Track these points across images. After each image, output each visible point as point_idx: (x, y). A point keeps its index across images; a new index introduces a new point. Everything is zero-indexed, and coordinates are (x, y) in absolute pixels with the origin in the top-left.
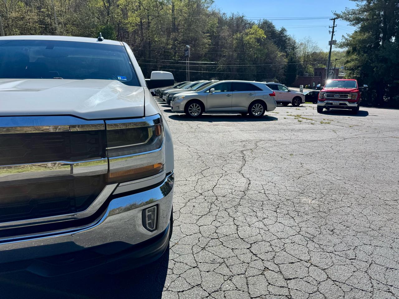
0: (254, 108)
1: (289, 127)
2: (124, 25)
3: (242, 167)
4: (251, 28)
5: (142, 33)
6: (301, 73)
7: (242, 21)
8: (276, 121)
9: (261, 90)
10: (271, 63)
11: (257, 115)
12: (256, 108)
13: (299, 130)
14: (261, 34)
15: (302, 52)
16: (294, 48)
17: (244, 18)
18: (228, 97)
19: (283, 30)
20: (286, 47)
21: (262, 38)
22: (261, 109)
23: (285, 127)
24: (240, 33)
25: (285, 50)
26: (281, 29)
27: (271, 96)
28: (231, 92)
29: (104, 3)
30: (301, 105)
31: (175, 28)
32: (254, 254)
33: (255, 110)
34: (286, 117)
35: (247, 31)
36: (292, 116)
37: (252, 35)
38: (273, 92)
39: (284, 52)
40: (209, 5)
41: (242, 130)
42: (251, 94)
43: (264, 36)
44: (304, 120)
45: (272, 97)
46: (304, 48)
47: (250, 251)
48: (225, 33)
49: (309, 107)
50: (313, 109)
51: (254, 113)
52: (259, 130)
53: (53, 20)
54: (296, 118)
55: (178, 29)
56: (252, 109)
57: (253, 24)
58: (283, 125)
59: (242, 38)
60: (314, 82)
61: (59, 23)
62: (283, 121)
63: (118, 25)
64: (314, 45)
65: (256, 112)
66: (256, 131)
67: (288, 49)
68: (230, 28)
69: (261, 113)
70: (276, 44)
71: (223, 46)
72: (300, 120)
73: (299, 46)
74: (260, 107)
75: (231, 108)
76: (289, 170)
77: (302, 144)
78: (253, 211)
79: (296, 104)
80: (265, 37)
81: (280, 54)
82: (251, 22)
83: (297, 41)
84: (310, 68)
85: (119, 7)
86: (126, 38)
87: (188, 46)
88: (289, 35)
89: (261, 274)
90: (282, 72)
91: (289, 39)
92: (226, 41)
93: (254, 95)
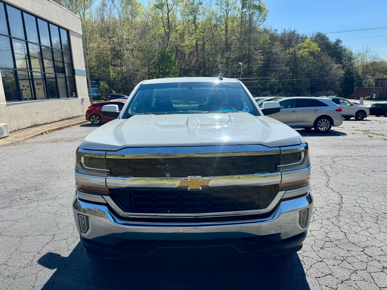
0: (320, 123)
1: (361, 143)
2: (182, 47)
3: (328, 182)
4: (304, 42)
5: (197, 54)
6: (360, 85)
7: (294, 35)
8: (345, 136)
9: (327, 106)
10: (326, 76)
11: (323, 130)
12: (322, 123)
13: (373, 146)
14: (315, 47)
15: (360, 63)
16: (350, 59)
17: (296, 32)
18: (293, 113)
19: (338, 41)
20: (342, 58)
21: (316, 51)
22: (327, 124)
23: (356, 143)
24: (293, 47)
25: (341, 61)
26: (336, 41)
27: (337, 111)
28: (297, 108)
29: (165, 29)
30: (365, 119)
31: (228, 47)
32: (369, 256)
33: (320, 126)
34: (354, 132)
35: (300, 45)
36: (360, 131)
37: (305, 49)
38: (340, 108)
39: (339, 63)
40: (261, 23)
41: (313, 145)
42: (316, 110)
43: (318, 48)
44: (375, 136)
45: (339, 112)
46: (362, 58)
47: (365, 253)
48: (277, 48)
49: (375, 120)
50: (380, 123)
51: (320, 129)
52: (330, 146)
53: (122, 47)
54: (365, 133)
55: (230, 48)
56: (318, 125)
57: (306, 38)
58: (353, 141)
59: (295, 52)
60: (375, 93)
61: (127, 50)
62: (353, 136)
63: (176, 48)
64: (374, 54)
65: (321, 127)
66: (328, 147)
67: (344, 60)
68: (282, 43)
69: (327, 129)
70: (331, 56)
71: (275, 61)
72: (371, 136)
73: (356, 57)
74: (326, 122)
75: (296, 123)
76: (376, 186)
77: (381, 161)
78: (355, 221)
79: (360, 118)
80: (320, 49)
81: (335, 66)
82: (303, 35)
83: (354, 52)
84: (370, 78)
85: (177, 32)
86: (183, 59)
87: (240, 63)
88: (344, 47)
89: (382, 271)
90: (338, 83)
91: (345, 50)
92: (278, 56)
93: (320, 111)
